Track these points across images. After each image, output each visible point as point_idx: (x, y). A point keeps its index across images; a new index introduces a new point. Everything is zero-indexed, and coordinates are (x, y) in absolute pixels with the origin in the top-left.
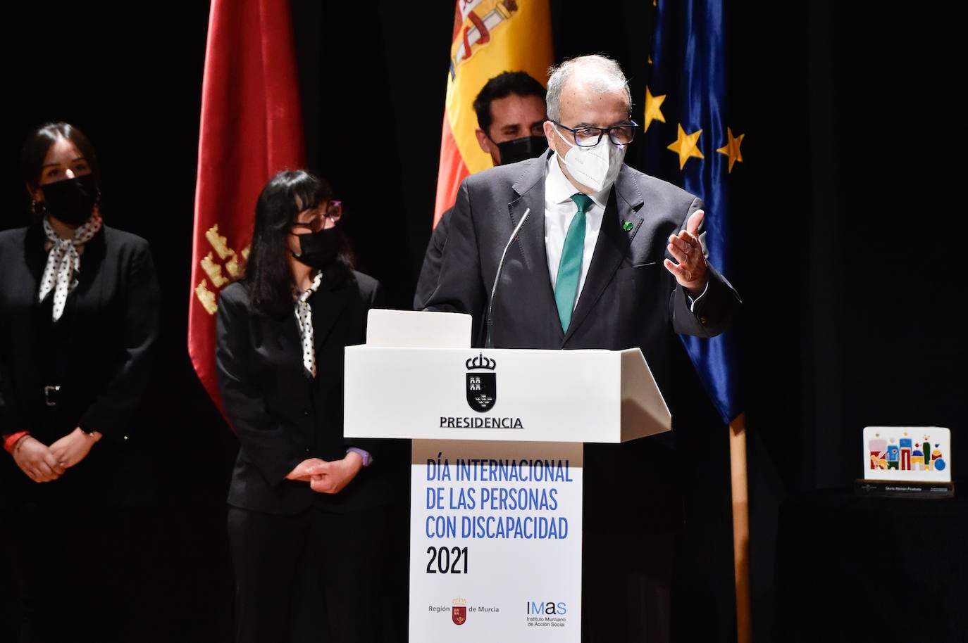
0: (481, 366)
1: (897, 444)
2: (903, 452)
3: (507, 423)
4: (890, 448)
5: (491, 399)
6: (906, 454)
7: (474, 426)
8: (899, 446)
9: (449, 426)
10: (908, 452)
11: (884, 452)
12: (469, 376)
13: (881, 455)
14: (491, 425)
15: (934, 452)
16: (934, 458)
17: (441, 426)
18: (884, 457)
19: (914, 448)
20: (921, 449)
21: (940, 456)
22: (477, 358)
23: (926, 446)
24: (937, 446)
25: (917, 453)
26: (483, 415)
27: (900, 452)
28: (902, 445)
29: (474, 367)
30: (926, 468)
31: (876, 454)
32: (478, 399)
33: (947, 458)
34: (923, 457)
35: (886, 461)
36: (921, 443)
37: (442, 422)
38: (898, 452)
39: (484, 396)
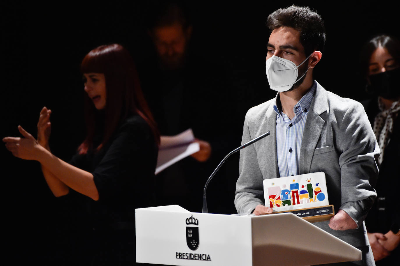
0: (192, 223)
1: (288, 188)
2: (293, 193)
3: (204, 257)
4: (284, 192)
5: (197, 243)
6: (295, 194)
7: (190, 258)
8: (289, 189)
9: (180, 258)
10: (297, 192)
11: (278, 194)
12: (188, 228)
13: (276, 197)
14: (197, 258)
15: (316, 189)
16: (316, 193)
17: (176, 258)
18: (279, 198)
19: (301, 189)
20: (306, 189)
21: (321, 191)
22: (190, 218)
23: (310, 186)
24: (317, 185)
25: (303, 192)
26: (193, 252)
27: (291, 193)
28: (291, 188)
29: (189, 223)
30: (311, 201)
31: (274, 197)
32: (192, 243)
33: (325, 192)
34: (308, 193)
35: (281, 201)
36: (305, 185)
37: (177, 256)
38: (289, 193)
39: (194, 241)
